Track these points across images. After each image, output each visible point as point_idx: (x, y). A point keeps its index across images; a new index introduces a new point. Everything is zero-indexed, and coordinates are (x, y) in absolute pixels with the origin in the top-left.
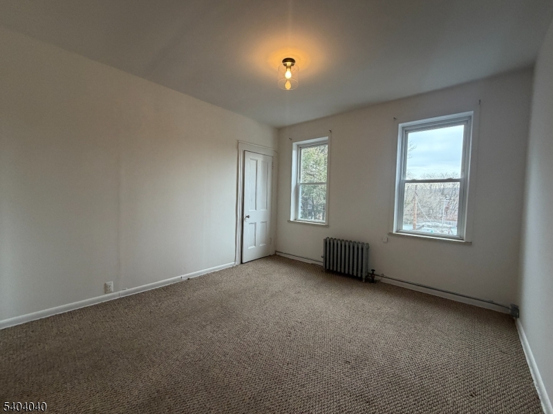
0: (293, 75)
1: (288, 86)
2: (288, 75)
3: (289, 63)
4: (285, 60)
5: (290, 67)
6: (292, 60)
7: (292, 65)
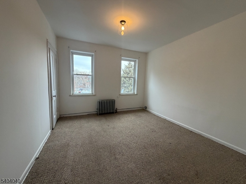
0: (125, 29)
1: (122, 33)
2: (123, 28)
3: (123, 23)
4: (121, 21)
5: (123, 25)
6: (124, 22)
7: (125, 24)
